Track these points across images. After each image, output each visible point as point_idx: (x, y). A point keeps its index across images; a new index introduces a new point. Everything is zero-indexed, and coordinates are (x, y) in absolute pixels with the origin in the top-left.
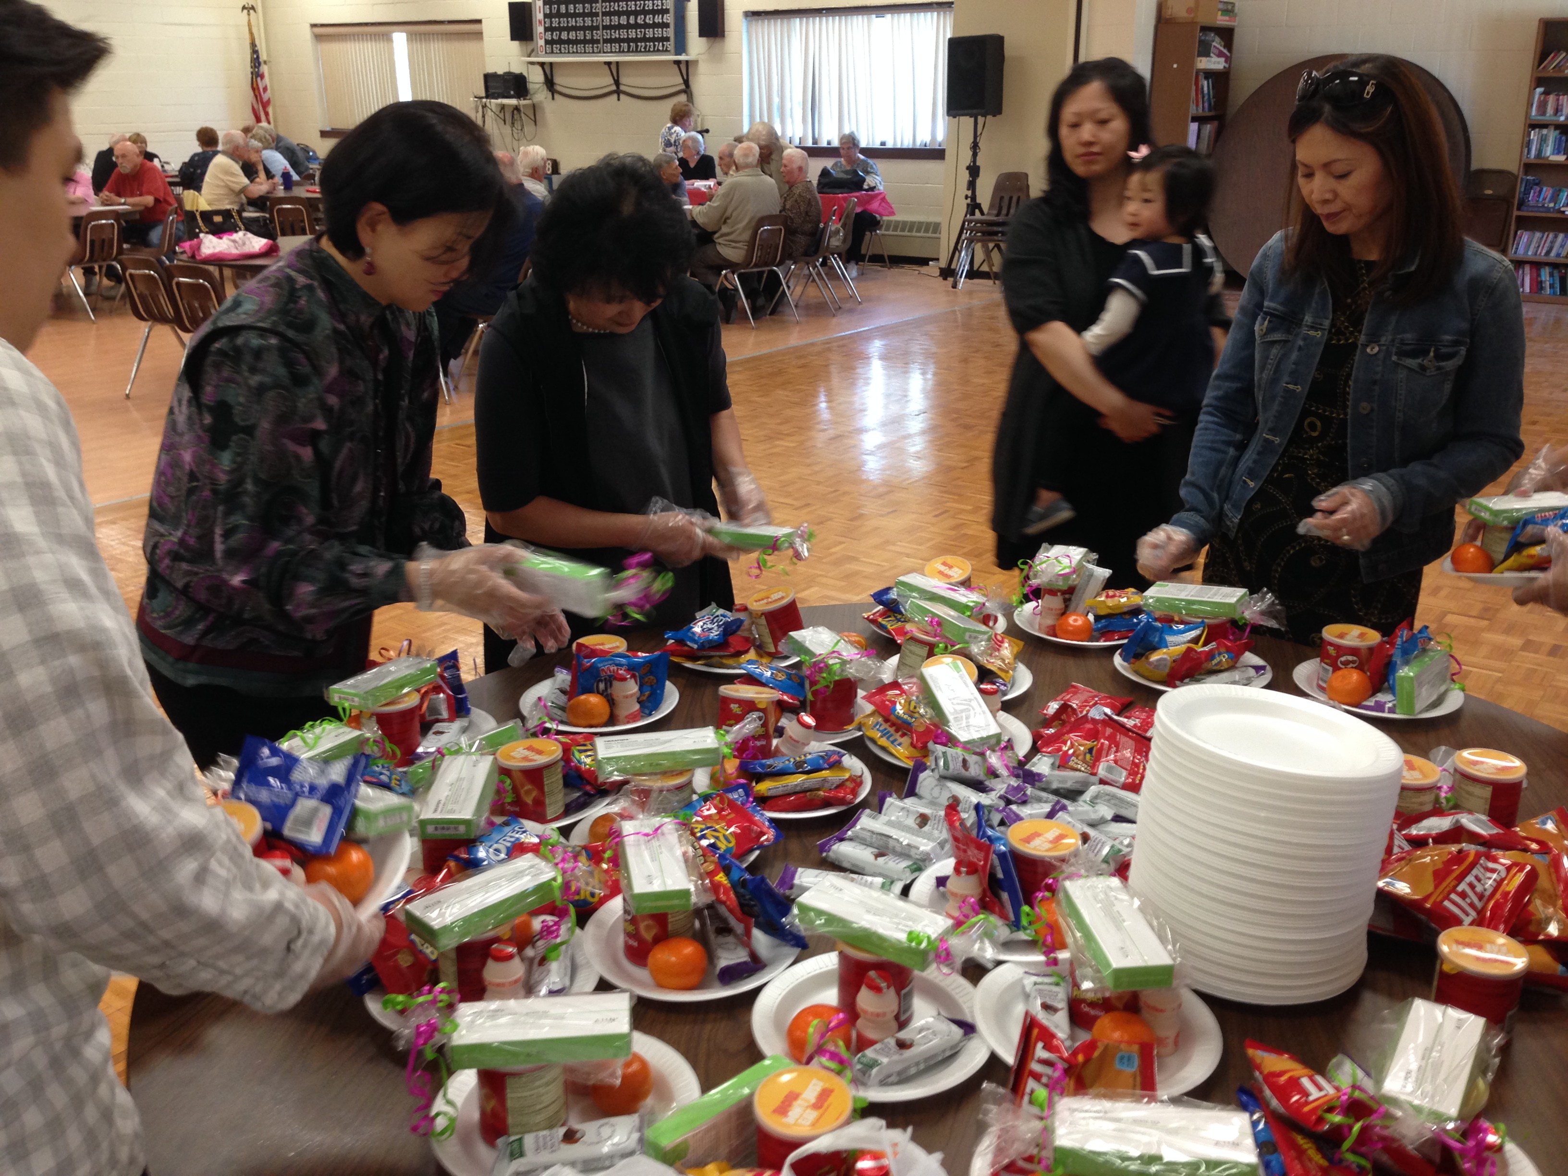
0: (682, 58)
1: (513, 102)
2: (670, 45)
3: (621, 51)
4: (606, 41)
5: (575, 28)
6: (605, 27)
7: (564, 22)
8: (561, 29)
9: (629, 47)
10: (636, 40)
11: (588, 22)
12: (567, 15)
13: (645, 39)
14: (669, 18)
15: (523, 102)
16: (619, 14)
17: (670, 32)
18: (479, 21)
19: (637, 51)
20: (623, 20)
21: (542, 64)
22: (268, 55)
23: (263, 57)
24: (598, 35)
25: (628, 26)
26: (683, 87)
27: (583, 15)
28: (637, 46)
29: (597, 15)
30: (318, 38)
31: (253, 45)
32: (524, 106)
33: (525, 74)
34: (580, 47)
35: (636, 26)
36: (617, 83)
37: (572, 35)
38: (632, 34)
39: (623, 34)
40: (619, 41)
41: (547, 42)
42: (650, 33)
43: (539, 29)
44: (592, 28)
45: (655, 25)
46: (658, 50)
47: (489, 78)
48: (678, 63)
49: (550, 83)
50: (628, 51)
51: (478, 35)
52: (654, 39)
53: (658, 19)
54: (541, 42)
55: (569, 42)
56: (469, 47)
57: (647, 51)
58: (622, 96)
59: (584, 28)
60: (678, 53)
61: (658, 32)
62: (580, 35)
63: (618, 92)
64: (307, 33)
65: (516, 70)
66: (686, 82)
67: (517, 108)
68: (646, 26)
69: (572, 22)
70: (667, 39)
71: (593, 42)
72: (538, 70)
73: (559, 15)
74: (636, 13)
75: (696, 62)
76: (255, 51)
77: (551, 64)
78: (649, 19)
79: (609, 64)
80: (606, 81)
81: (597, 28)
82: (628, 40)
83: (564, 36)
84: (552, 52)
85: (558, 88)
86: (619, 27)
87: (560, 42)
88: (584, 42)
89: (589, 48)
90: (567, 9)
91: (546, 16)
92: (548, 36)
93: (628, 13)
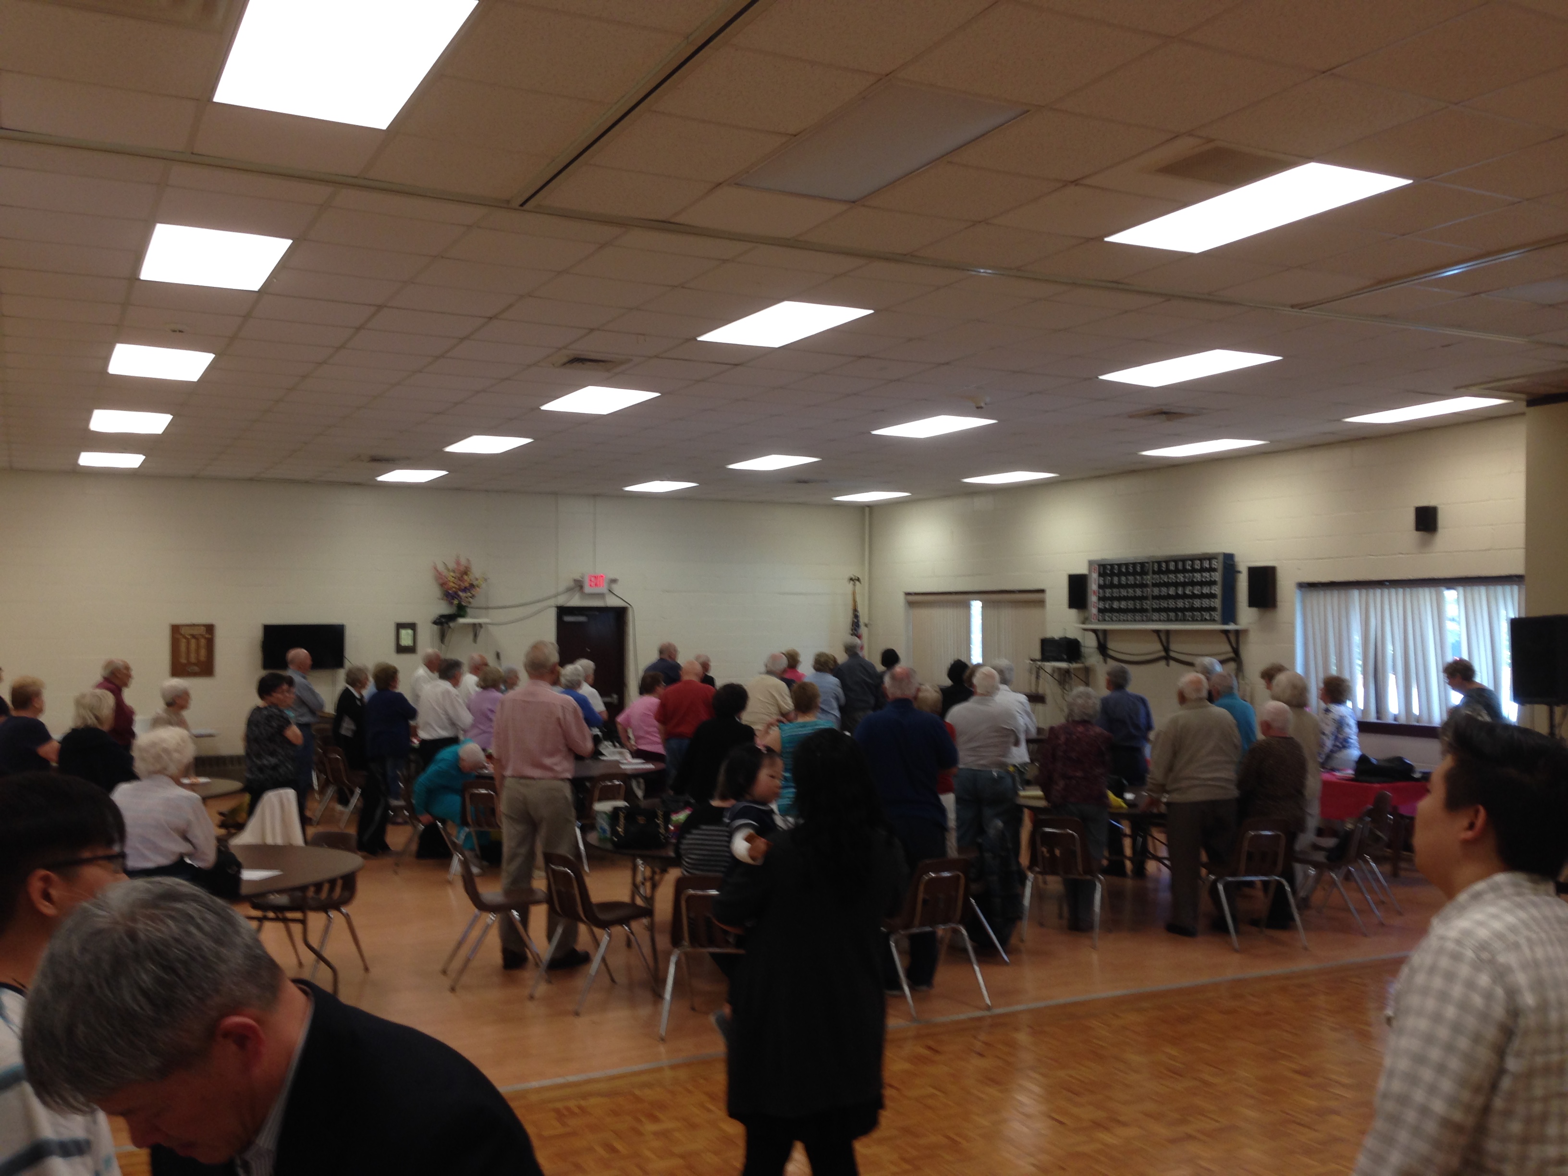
0: (1231, 627)
1: (1063, 665)
2: (1217, 615)
3: (1169, 620)
4: (1155, 610)
5: (1126, 598)
6: (1155, 598)
7: (1116, 592)
8: (1112, 599)
9: (1177, 615)
10: (1183, 610)
11: (1139, 592)
12: (1120, 586)
13: (1192, 609)
14: (1217, 590)
15: (1074, 665)
16: (1167, 585)
17: (1217, 603)
18: (1042, 591)
19: (1184, 620)
20: (1172, 591)
21: (1095, 631)
22: (870, 619)
23: (863, 619)
24: (1147, 604)
25: (1177, 597)
26: (1232, 655)
27: (1134, 586)
28: (1184, 615)
29: (1146, 586)
30: (911, 604)
31: (855, 610)
32: (1075, 669)
33: (1080, 639)
34: (1130, 616)
35: (1184, 596)
36: (1166, 649)
37: (1123, 604)
38: (1180, 604)
39: (1172, 604)
40: (1167, 610)
41: (1100, 611)
42: (1197, 603)
43: (1093, 599)
44: (1143, 598)
45: (1202, 596)
46: (1206, 620)
47: (1046, 644)
48: (1226, 632)
49: (1102, 649)
50: (1176, 620)
51: (1041, 603)
52: (1202, 609)
53: (1206, 590)
54: (1094, 611)
55: (1120, 610)
56: (1033, 613)
57: (1194, 620)
58: (1172, 663)
59: (1134, 598)
60: (1225, 622)
61: (1206, 603)
62: (1130, 604)
63: (1167, 657)
64: (901, 599)
65: (1072, 634)
66: (1236, 651)
67: (1067, 672)
68: (1194, 596)
69: (1124, 593)
70: (1214, 609)
71: (1143, 611)
72: (1092, 636)
73: (1112, 586)
74: (1184, 585)
75: (1245, 632)
76: (856, 616)
77: (1105, 632)
78: (1197, 590)
79: (1157, 632)
80: (1154, 647)
81: (1146, 598)
82: (1176, 610)
83: (1116, 605)
84: (1105, 620)
85: (1111, 653)
86: (1168, 597)
87: (1112, 610)
88: (1134, 611)
89: (1138, 616)
90: (1119, 580)
91: (1100, 587)
92: (1101, 605)
93: (1176, 585)
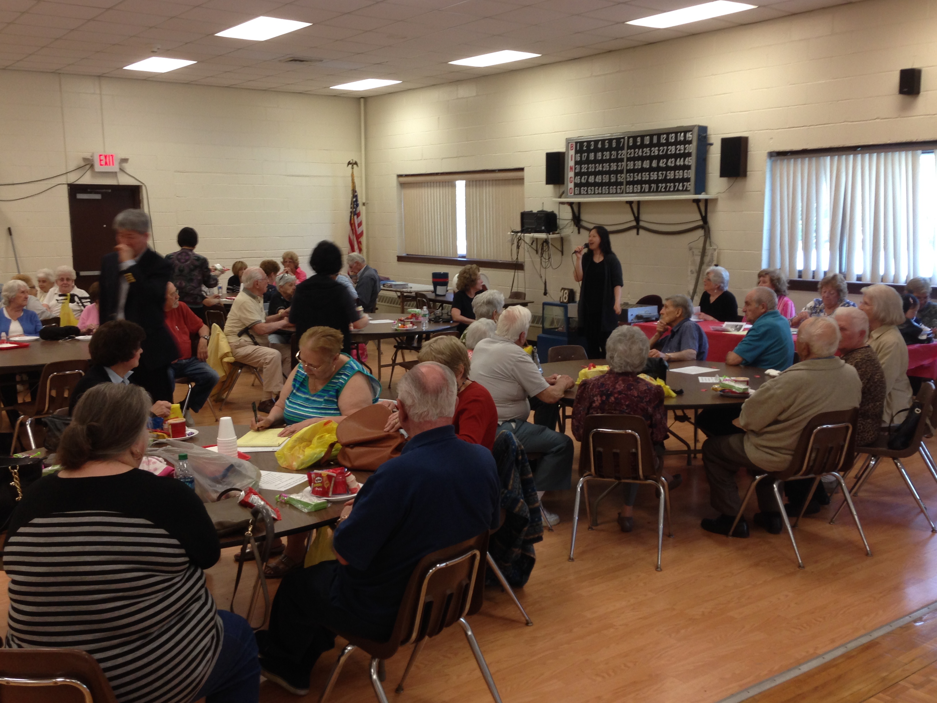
0: (702, 196)
1: (543, 236)
2: (691, 186)
3: (642, 192)
4: (629, 183)
5: (601, 173)
6: (629, 171)
7: (592, 168)
8: (589, 174)
9: (650, 188)
10: (657, 182)
11: (614, 167)
12: (596, 161)
13: (666, 181)
14: (691, 161)
15: (551, 236)
16: (642, 159)
17: (691, 174)
18: (522, 169)
19: (657, 191)
20: (646, 164)
21: (571, 204)
22: (367, 198)
23: (361, 199)
24: (621, 178)
25: (651, 170)
26: (701, 223)
27: (610, 161)
28: (658, 187)
29: (622, 160)
30: (403, 185)
31: (354, 191)
32: (552, 239)
33: (556, 212)
34: (605, 189)
35: (658, 169)
36: (637, 219)
37: (599, 179)
38: (654, 176)
39: (646, 176)
40: (641, 182)
41: (576, 185)
42: (671, 175)
43: (571, 174)
44: (617, 172)
45: (676, 168)
46: (678, 190)
47: (525, 216)
48: (697, 201)
49: (577, 220)
50: (649, 191)
51: (521, 181)
52: (674, 181)
53: (680, 162)
54: (571, 185)
55: (595, 184)
56: (513, 189)
57: (667, 191)
58: (641, 232)
59: (609, 173)
60: (697, 192)
61: (679, 174)
62: (606, 178)
63: (638, 227)
64: (394, 181)
65: (548, 208)
66: (705, 219)
67: (546, 241)
68: (668, 168)
69: (599, 168)
70: (688, 180)
71: (617, 184)
72: (568, 209)
73: (588, 162)
74: (659, 158)
75: (715, 201)
76: (355, 196)
77: (579, 204)
78: (671, 163)
79: (630, 203)
80: (628, 218)
81: (621, 172)
82: (649, 182)
83: (591, 179)
84: (580, 194)
85: (584, 224)
86: (642, 170)
87: (588, 184)
88: (609, 184)
89: (613, 189)
90: (595, 156)
91: (576, 163)
92: (578, 180)
93: (651, 158)
